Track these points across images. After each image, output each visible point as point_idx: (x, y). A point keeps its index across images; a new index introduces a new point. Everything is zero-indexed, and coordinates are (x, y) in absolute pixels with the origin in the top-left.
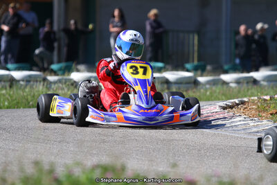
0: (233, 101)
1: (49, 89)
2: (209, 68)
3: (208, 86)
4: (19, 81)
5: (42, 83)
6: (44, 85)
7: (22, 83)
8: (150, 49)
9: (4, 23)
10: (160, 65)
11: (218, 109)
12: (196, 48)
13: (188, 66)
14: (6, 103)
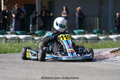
0: (115, 49)
1: (35, 43)
2: (104, 32)
3: (104, 41)
4: (22, 39)
5: (32, 40)
6: (33, 41)
7: (23, 40)
8: (78, 24)
9: (13, 13)
10: (82, 31)
11: (109, 53)
12: (98, 23)
13: (95, 31)
14: (17, 50)
